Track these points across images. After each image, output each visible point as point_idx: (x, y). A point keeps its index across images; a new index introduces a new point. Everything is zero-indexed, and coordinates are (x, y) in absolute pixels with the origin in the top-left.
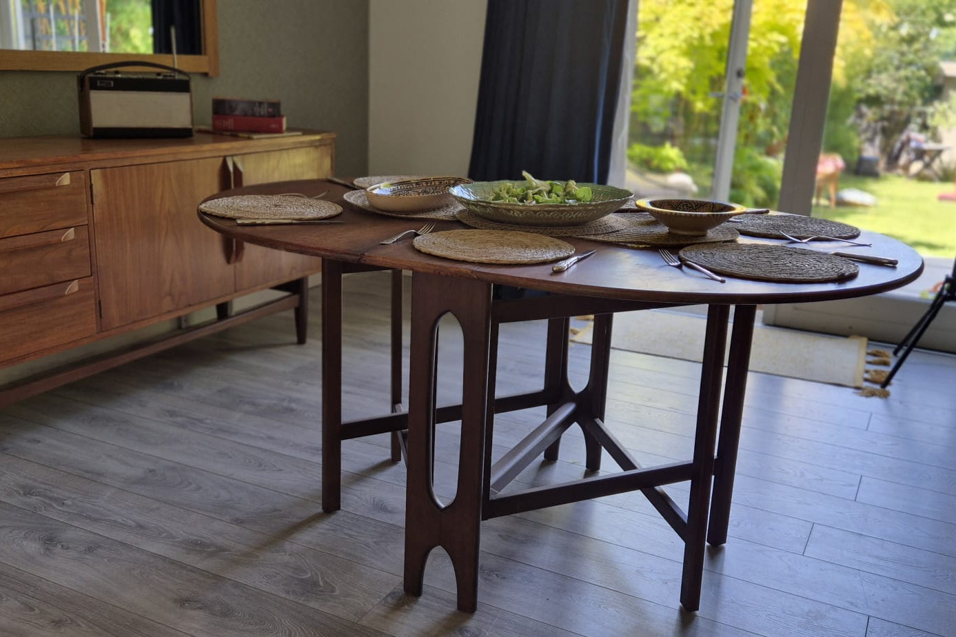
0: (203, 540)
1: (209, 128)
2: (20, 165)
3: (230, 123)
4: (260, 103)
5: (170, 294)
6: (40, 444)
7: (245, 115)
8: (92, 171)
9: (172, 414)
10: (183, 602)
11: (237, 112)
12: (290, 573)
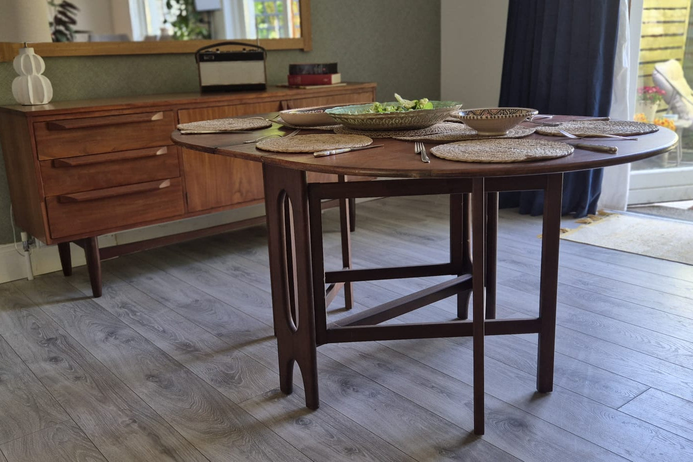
0: (191, 343)
1: (287, 84)
2: (128, 107)
3: (299, 79)
4: (318, 65)
5: (239, 191)
6: (152, 281)
7: (309, 74)
8: (179, 111)
9: (236, 269)
10: (150, 377)
11: (304, 72)
12: (223, 370)
